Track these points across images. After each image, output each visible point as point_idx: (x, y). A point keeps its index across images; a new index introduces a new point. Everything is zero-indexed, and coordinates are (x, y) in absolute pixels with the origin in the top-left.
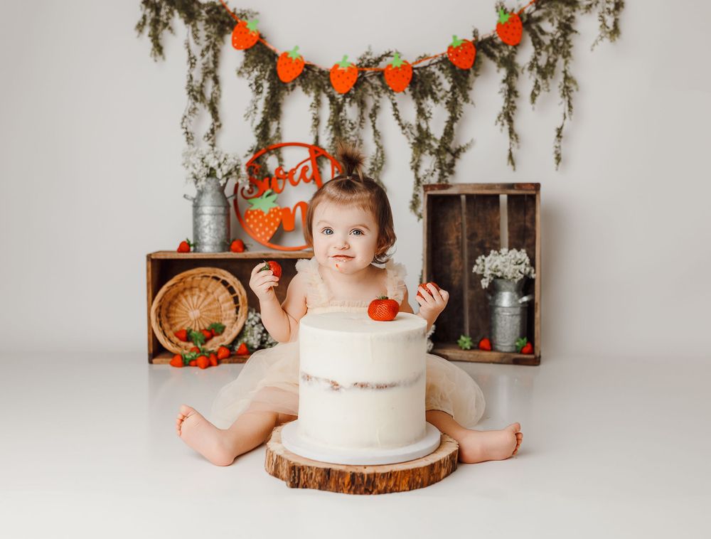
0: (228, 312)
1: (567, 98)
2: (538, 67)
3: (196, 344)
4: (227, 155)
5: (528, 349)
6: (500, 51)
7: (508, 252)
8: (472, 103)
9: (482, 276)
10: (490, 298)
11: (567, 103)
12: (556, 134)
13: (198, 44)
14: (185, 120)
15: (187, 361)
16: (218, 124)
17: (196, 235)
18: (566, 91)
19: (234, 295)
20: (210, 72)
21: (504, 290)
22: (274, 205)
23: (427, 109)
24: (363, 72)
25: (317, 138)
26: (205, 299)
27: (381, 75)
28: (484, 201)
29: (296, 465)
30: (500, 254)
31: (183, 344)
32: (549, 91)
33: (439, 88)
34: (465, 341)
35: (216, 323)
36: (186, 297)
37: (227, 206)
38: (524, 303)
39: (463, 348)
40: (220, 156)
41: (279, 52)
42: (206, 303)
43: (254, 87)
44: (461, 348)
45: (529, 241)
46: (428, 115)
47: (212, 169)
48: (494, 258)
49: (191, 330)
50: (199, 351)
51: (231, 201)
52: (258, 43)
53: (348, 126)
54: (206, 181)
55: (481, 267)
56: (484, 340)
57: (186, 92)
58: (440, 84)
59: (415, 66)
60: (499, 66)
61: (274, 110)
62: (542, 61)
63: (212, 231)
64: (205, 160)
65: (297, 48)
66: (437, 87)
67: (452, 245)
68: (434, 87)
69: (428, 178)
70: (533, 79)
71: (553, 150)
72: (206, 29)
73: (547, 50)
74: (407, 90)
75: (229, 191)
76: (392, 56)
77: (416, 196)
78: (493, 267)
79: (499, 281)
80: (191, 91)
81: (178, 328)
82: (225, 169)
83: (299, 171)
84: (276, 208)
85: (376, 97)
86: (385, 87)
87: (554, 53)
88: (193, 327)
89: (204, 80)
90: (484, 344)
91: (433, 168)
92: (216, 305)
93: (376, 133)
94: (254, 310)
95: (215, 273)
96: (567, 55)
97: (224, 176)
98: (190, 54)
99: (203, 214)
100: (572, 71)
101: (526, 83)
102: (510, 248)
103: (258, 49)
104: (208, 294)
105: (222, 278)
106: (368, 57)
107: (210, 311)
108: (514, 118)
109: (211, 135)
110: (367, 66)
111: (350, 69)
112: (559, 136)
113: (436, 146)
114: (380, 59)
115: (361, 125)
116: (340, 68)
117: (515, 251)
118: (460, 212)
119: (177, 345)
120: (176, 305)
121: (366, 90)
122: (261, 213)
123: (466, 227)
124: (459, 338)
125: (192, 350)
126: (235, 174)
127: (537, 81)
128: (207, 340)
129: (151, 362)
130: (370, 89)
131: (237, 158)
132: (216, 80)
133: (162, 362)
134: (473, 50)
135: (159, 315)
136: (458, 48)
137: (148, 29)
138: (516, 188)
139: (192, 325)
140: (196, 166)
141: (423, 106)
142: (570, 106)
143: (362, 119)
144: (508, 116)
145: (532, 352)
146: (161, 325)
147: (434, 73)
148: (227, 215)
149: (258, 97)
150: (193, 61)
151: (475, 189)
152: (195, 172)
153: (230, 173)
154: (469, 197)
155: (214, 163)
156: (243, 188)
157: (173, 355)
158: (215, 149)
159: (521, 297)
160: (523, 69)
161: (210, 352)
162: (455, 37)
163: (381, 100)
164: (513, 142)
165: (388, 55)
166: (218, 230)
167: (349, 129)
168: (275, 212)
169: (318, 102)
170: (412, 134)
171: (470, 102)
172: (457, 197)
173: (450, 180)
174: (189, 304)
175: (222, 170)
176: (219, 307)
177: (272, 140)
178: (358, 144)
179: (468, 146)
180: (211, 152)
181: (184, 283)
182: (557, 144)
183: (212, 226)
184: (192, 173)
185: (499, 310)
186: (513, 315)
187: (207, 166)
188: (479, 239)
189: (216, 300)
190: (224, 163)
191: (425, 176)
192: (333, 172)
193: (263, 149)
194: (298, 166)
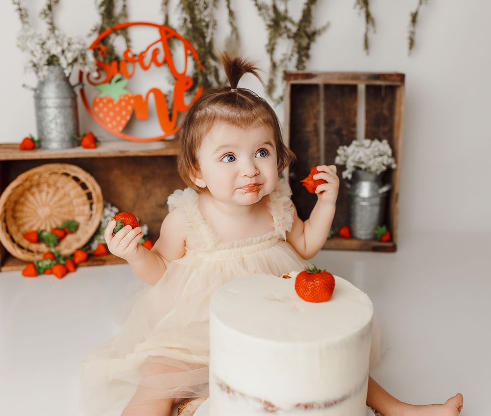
0: (82, 208)
3: (48, 246)
4: (70, 39)
5: (386, 237)
7: (371, 143)
9: (344, 168)
12: (409, 19)
15: (41, 270)
17: (41, 130)
19: (87, 191)
21: (365, 180)
22: (125, 92)
25: (167, 17)
26: (54, 195)
30: (362, 145)
31: (34, 247)
35: (68, 221)
36: (33, 194)
37: (74, 98)
38: (384, 193)
40: (63, 41)
42: (56, 198)
45: (385, 129)
47: (54, 56)
48: (357, 149)
49: (42, 231)
50: (54, 257)
51: (77, 90)
53: (201, 5)
54: (48, 70)
55: (344, 159)
56: (344, 227)
63: (59, 126)
64: (47, 46)
67: (310, 132)
69: (285, 62)
71: (407, 35)
75: (74, 80)
77: (271, 81)
78: (357, 159)
81: (26, 228)
82: (70, 56)
83: (149, 55)
84: (127, 95)
88: (43, 227)
90: (344, 232)
91: (289, 53)
92: (66, 200)
93: (231, 13)
94: (109, 205)
95: (65, 168)
97: (69, 64)
99: (47, 107)
104: (57, 189)
105: (73, 174)
107: (61, 207)
109: (48, 12)
112: (414, 21)
113: (294, 29)
117: (376, 142)
118: (318, 100)
119: (29, 251)
120: (23, 204)
122: (110, 101)
125: (45, 256)
126: (80, 60)
128: (60, 240)
129: (1, 270)
131: (82, 42)
133: (12, 270)
135: (5, 220)
138: (381, 78)
139: (42, 224)
140: (35, 53)
145: (391, 239)
146: (7, 230)
148: (75, 107)
151: (340, 79)
152: (35, 60)
153: (75, 60)
154: (329, 86)
155: (56, 49)
156: (88, 75)
158: (57, 32)
159: (380, 186)
161: (65, 258)
164: (370, 26)
166: (66, 124)
167: (202, 9)
168: (126, 100)
170: (268, 15)
172: (316, 87)
174: (37, 202)
175: (66, 58)
176: (71, 203)
177: (117, 19)
178: (211, 25)
179: (325, 29)
180: (52, 35)
181: (31, 181)
182: (411, 29)
183: (59, 121)
184: (32, 61)
185: (358, 199)
186: (372, 205)
187: (49, 52)
188: (336, 126)
189: (67, 195)
190: (68, 49)
191: (281, 61)
192: (187, 55)
193: (108, 28)
194: (148, 49)
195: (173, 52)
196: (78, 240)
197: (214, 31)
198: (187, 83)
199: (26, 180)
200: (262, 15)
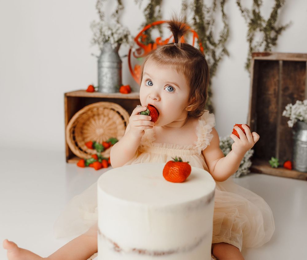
3: (98, 151)
9: (289, 119)
10: (294, 133)
15: (87, 164)
16: (121, 7)
19: (124, 121)
26: (107, 122)
28: (295, 66)
30: (303, 104)
31: (89, 151)
34: (274, 161)
35: (113, 138)
36: (95, 120)
37: (120, 63)
39: (273, 166)
42: (108, 124)
44: (270, 166)
48: (299, 106)
49: (96, 142)
50: (97, 157)
54: (104, 45)
55: (289, 112)
56: (288, 161)
63: (108, 79)
67: (271, 95)
78: (297, 113)
81: (88, 140)
82: (116, 37)
88: (97, 140)
90: (288, 164)
91: (261, 40)
92: (114, 126)
93: (224, 15)
95: (112, 106)
97: (115, 42)
99: (103, 67)
104: (109, 119)
105: (117, 110)
107: (110, 129)
113: (264, 25)
115: (214, 10)
118: (278, 73)
119: (85, 152)
120: (88, 125)
123: (281, 82)
124: (270, 159)
125: (93, 156)
126: (125, 40)
128: (105, 149)
129: (67, 162)
135: (73, 133)
143: (215, 5)
146: (74, 139)
148: (120, 68)
151: (288, 56)
153: (121, 40)
154: (285, 62)
157: (80, 159)
161: (104, 159)
166: (112, 78)
167: (205, 12)
170: (249, 16)
172: (276, 62)
173: (273, 49)
174: (97, 125)
175: (114, 38)
176: (116, 128)
177: (156, 19)
178: (211, 22)
179: (288, 26)
181: (92, 111)
183: (108, 76)
185: (299, 142)
188: (290, 92)
189: (114, 123)
190: (116, 33)
191: (255, 46)
192: (194, 42)
194: (171, 37)
197: (213, 27)
199: (89, 110)
200: (244, 16)
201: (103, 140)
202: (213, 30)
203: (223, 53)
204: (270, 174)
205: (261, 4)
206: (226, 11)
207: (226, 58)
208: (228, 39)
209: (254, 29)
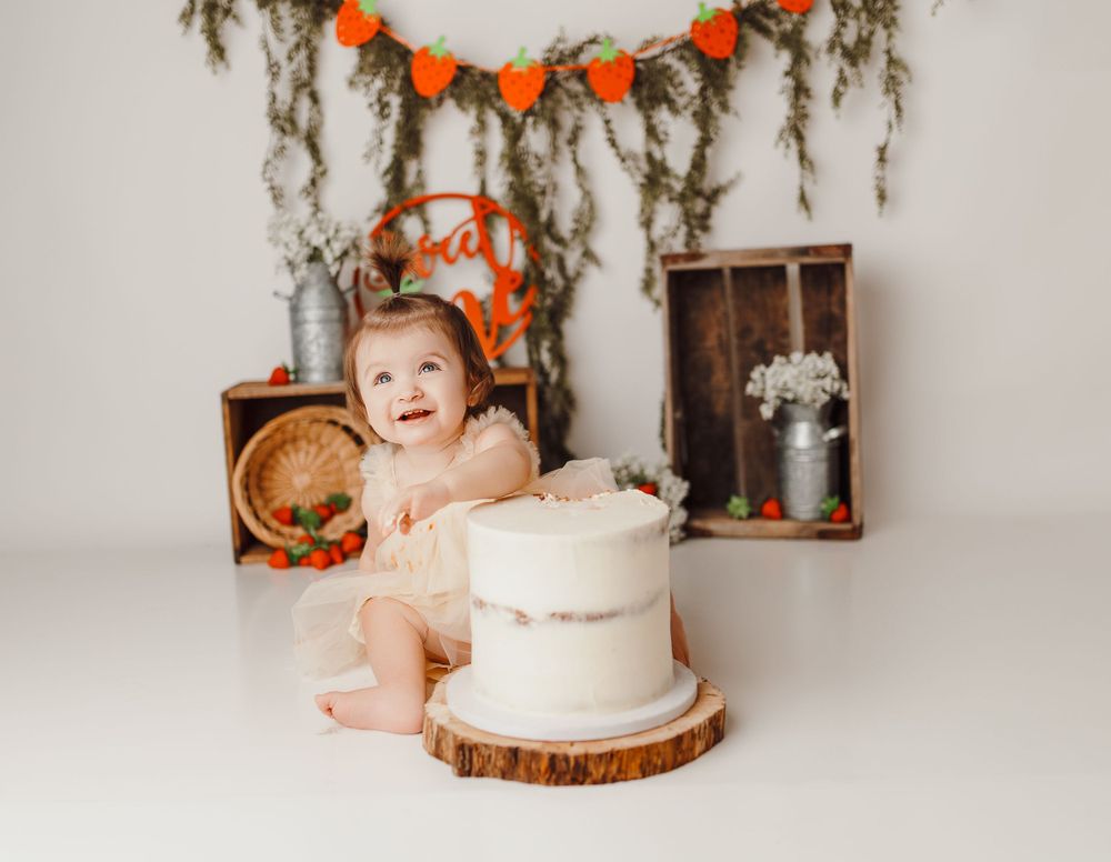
0: (355, 475)
1: (893, 96)
2: (844, 48)
3: (307, 529)
4: (338, 224)
5: (841, 514)
6: (779, 23)
7: (804, 358)
8: (736, 114)
9: (761, 400)
10: (776, 433)
11: (892, 105)
12: (875, 156)
13: (281, 40)
14: (269, 167)
15: (295, 560)
16: (320, 169)
17: (298, 356)
18: (892, 84)
20: (305, 85)
21: (800, 421)
23: (660, 129)
24: (554, 73)
25: (483, 184)
26: (317, 456)
27: (582, 75)
28: (760, 277)
29: (466, 742)
30: (789, 362)
31: (286, 530)
32: (862, 86)
33: (680, 89)
34: (738, 504)
35: (336, 494)
36: (287, 454)
37: (344, 307)
38: (832, 440)
39: (737, 516)
40: (328, 227)
41: (415, 46)
42: (319, 461)
43: (377, 108)
44: (731, 517)
45: (837, 337)
46: (662, 137)
47: (316, 249)
48: (780, 369)
49: (299, 508)
50: (312, 541)
51: (350, 297)
52: (379, 33)
53: (532, 162)
54: (308, 268)
55: (759, 385)
56: (769, 501)
57: (266, 121)
58: (681, 84)
59: (640, 56)
60: (778, 48)
61: (411, 141)
62: (849, 37)
63: (322, 349)
64: (306, 235)
65: (442, 39)
66: (675, 88)
67: (712, 349)
68: (670, 90)
69: (667, 241)
70: (835, 68)
71: (873, 183)
72: (293, 16)
73: (857, 17)
74: (627, 98)
75: (345, 282)
76: (599, 43)
77: (649, 271)
78: (780, 385)
79: (790, 407)
80: (275, 118)
81: (277, 504)
82: (337, 247)
83: (456, 242)
85: (576, 112)
86: (590, 94)
87: (869, 21)
88: (300, 502)
89: (295, 99)
90: (770, 508)
91: (674, 223)
92: (334, 465)
93: (580, 170)
95: (330, 413)
96: (890, 24)
97: (336, 259)
98: (269, 59)
99: (305, 322)
100: (901, 51)
101: (823, 74)
102: (807, 351)
103: (379, 42)
104: (321, 447)
105: (343, 422)
106: (561, 46)
107: (327, 474)
108: (807, 133)
109: (310, 188)
110: (560, 62)
111: (532, 70)
112: (882, 159)
113: (678, 187)
114: (579, 50)
115: (554, 160)
116: (515, 69)
117: (813, 356)
118: (723, 295)
119: (278, 533)
120: (272, 468)
121: (559, 102)
123: (733, 318)
124: (728, 500)
125: (301, 541)
127: (841, 71)
128: (323, 522)
129: (238, 561)
130: (565, 99)
131: (354, 228)
132: (314, 98)
133: (256, 562)
134: (733, 25)
135: (246, 487)
136: (707, 23)
137: (199, 21)
138: (811, 252)
139: (299, 498)
140: (291, 245)
141: (655, 121)
142: (898, 108)
143: (555, 149)
144: (796, 129)
145: (848, 518)
146: (250, 502)
147: (669, 67)
148: (345, 321)
149: (384, 123)
150: (275, 69)
151: (743, 258)
152: (291, 255)
153: (345, 253)
154: (737, 272)
155: (318, 238)
156: (367, 276)
157: (272, 549)
158: (320, 215)
159: (826, 429)
160: (818, 51)
161: (331, 543)
162: (702, 5)
163: (584, 115)
164: (807, 174)
165: (593, 41)
166: (332, 346)
167: (534, 168)
169: (482, 126)
170: (638, 168)
171: (732, 111)
172: (718, 272)
173: (704, 241)
174: (293, 467)
175: (332, 250)
176: (341, 468)
177: (410, 191)
178: (549, 190)
179: (732, 183)
180: (313, 220)
181: (283, 432)
182: (879, 173)
183: (323, 341)
184: (286, 258)
185: (791, 453)
186: (814, 461)
187: (308, 244)
188: (756, 337)
189: (335, 456)
190: (336, 238)
191: (662, 238)
192: (512, 239)
193: (396, 207)
194: (455, 232)
195: (493, 235)
196: (350, 521)
197: (555, 200)
198: (513, 281)
199: (276, 430)
200: (627, 170)
201: (311, 501)
202: (556, 208)
203: (585, 260)
204: (733, 536)
205: (666, 141)
206: (582, 161)
207: (592, 272)
208: (595, 226)
209: (656, 198)
